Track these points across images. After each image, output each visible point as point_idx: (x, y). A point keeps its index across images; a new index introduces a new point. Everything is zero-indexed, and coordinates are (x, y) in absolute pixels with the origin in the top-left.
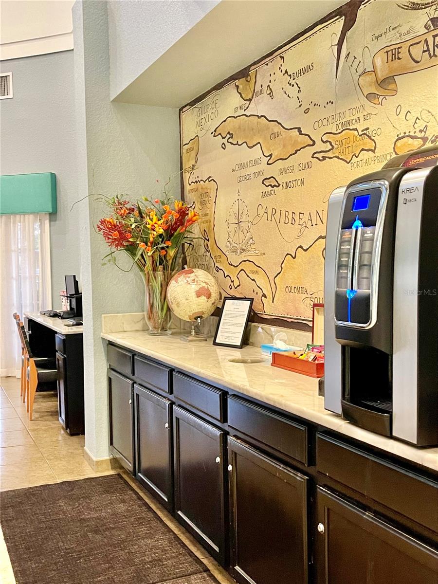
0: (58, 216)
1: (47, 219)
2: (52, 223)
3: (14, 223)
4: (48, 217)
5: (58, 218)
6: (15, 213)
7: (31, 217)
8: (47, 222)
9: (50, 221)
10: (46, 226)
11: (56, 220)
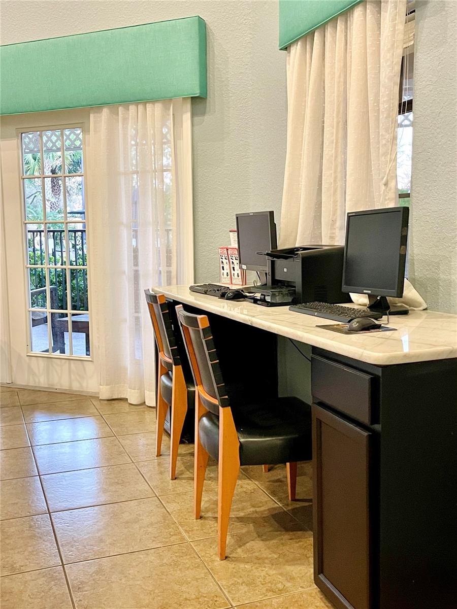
0: (208, 104)
1: (186, 112)
2: (196, 119)
3: (125, 120)
4: (188, 106)
5: (208, 109)
6: (126, 102)
7: (158, 107)
8: (187, 117)
9: (193, 115)
10: (185, 125)
11: (203, 113)
